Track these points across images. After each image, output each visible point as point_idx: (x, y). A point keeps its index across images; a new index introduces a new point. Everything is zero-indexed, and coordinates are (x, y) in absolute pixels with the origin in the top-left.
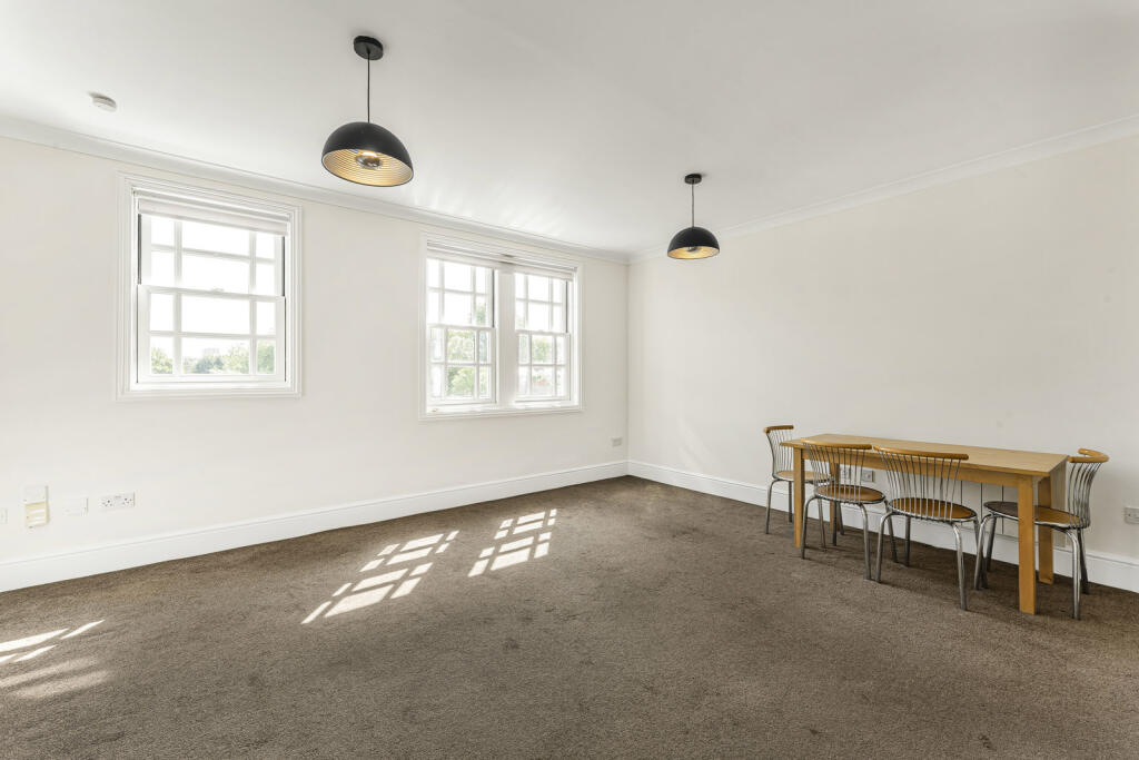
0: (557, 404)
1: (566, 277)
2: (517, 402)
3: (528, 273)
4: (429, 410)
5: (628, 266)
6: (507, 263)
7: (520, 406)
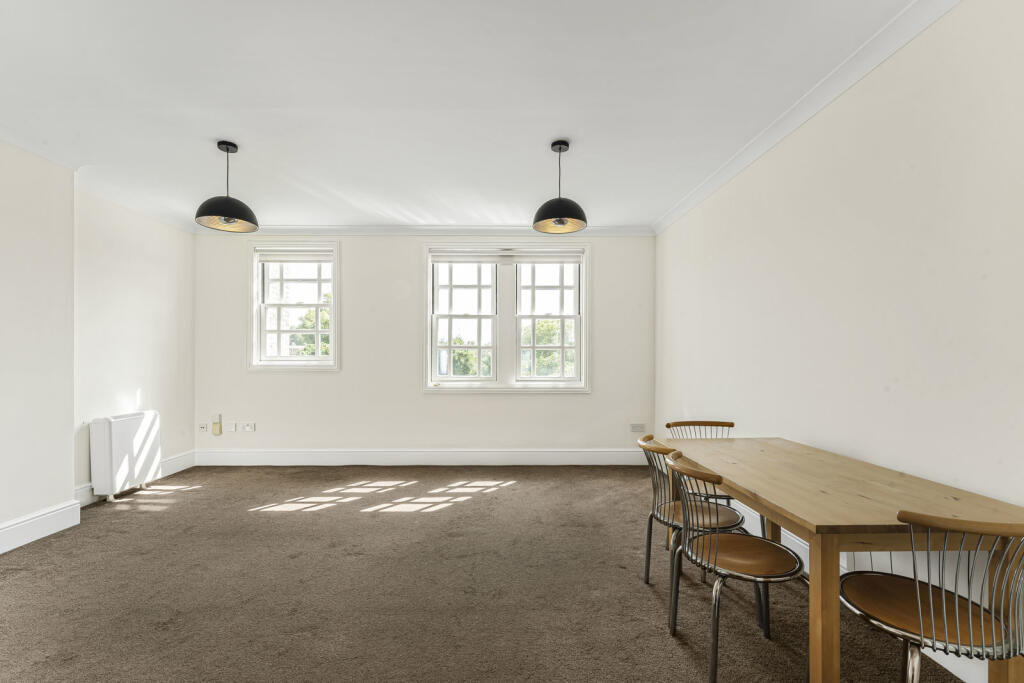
0: (561, 385)
1: (576, 260)
2: (517, 381)
3: (534, 263)
4: (431, 384)
5: (655, 237)
6: (507, 256)
7: (519, 385)
